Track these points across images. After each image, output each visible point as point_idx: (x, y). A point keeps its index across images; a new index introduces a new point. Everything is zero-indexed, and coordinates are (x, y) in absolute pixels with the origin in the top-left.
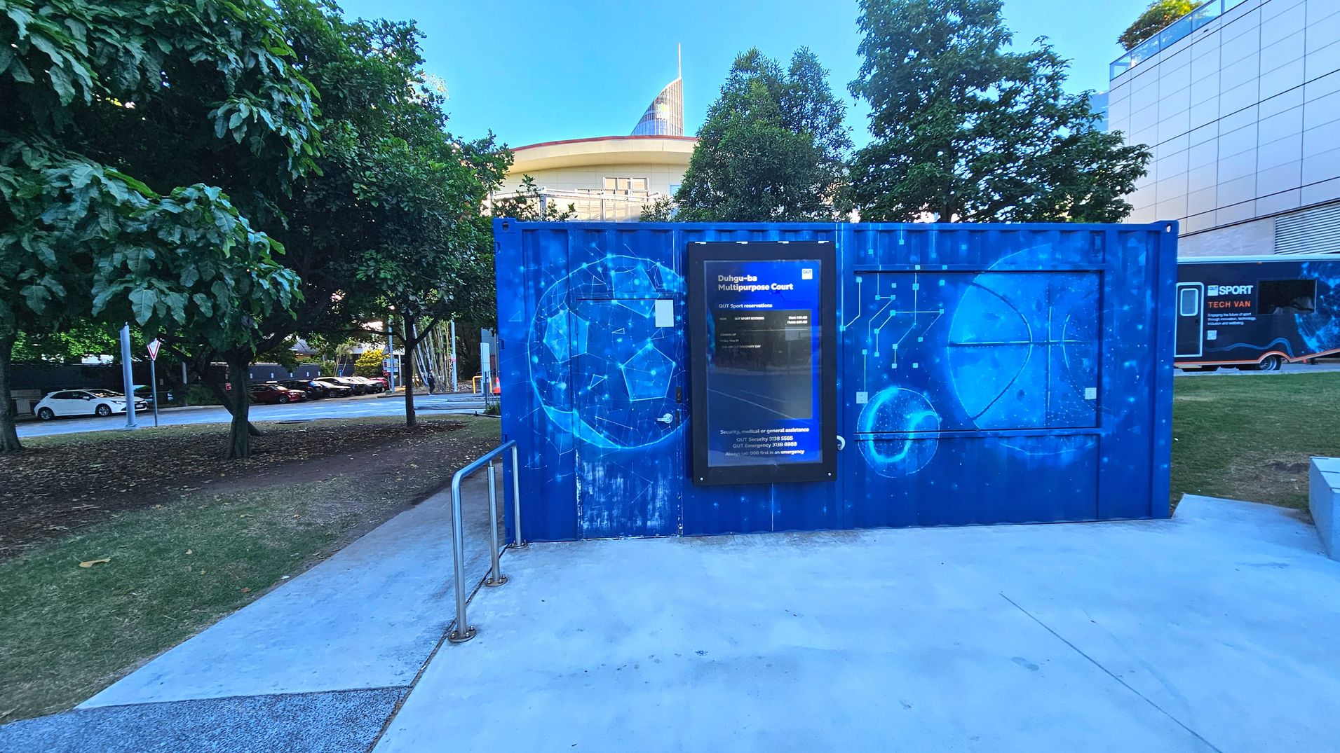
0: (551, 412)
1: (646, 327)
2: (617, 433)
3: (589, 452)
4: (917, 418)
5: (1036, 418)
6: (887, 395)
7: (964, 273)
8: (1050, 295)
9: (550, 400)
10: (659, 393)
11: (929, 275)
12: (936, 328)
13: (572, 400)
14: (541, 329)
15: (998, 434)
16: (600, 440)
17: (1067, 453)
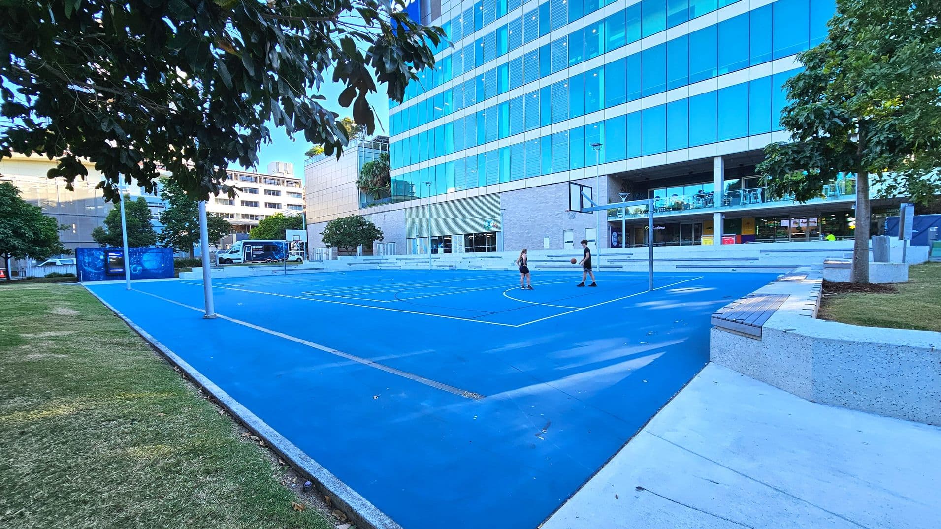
0: (86, 268)
1: (99, 259)
2: (95, 270)
3: (92, 272)
4: (139, 268)
5: (156, 268)
6: (135, 265)
7: (144, 253)
8: (156, 255)
9: (85, 266)
10: (102, 265)
11: (139, 253)
12: (141, 259)
13: (89, 266)
14: (84, 259)
15: (150, 269)
16: (93, 271)
17: (160, 271)
